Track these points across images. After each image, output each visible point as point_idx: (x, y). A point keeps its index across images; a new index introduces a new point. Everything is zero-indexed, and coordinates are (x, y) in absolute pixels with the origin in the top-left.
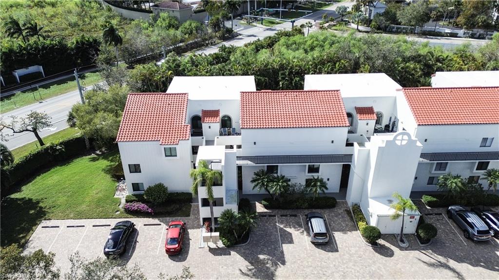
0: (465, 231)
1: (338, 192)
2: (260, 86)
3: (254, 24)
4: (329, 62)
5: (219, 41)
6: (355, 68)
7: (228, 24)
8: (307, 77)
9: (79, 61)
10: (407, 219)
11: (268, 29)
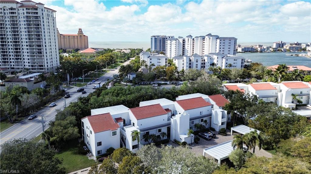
3: (71, 86)
10: (191, 137)
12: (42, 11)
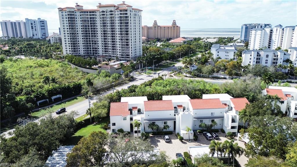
0: (206, 138)
1: (173, 130)
2: (149, 99)
3: (142, 74)
4: (171, 91)
5: (128, 82)
6: (179, 94)
7: (131, 74)
8: (163, 96)
9: (73, 92)
10: (190, 134)
11: (148, 76)
12: (130, 12)
